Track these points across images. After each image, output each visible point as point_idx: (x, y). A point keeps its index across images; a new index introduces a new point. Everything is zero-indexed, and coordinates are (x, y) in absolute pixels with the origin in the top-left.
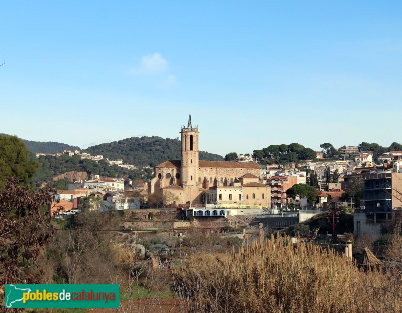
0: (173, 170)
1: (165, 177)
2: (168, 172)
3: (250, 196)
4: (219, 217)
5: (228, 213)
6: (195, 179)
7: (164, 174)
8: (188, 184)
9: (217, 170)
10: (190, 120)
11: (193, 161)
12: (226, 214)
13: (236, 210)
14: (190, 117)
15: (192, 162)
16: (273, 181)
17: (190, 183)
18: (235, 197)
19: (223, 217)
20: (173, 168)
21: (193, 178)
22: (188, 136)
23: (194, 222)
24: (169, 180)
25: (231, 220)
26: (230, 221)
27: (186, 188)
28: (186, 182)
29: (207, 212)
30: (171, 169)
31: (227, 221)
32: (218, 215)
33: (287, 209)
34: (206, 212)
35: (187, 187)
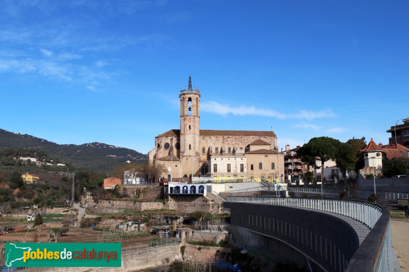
0: (172, 140)
1: (163, 148)
2: (166, 142)
3: (256, 167)
4: (198, 196)
5: (209, 189)
6: (195, 148)
7: (163, 145)
8: (185, 154)
9: (224, 139)
10: (190, 82)
11: (191, 127)
12: (205, 191)
13: (223, 185)
14: (190, 78)
15: (190, 129)
16: (293, 152)
17: (188, 152)
18: (235, 168)
19: (202, 196)
20: (172, 137)
21: (192, 147)
22: (185, 98)
23: (169, 202)
24: (167, 151)
25: (213, 201)
26: (211, 203)
27: (183, 160)
28: (184, 152)
29: (193, 188)
30: (169, 138)
31: (206, 201)
32: (197, 192)
33: (298, 182)
34: (191, 187)
35: (185, 158)
